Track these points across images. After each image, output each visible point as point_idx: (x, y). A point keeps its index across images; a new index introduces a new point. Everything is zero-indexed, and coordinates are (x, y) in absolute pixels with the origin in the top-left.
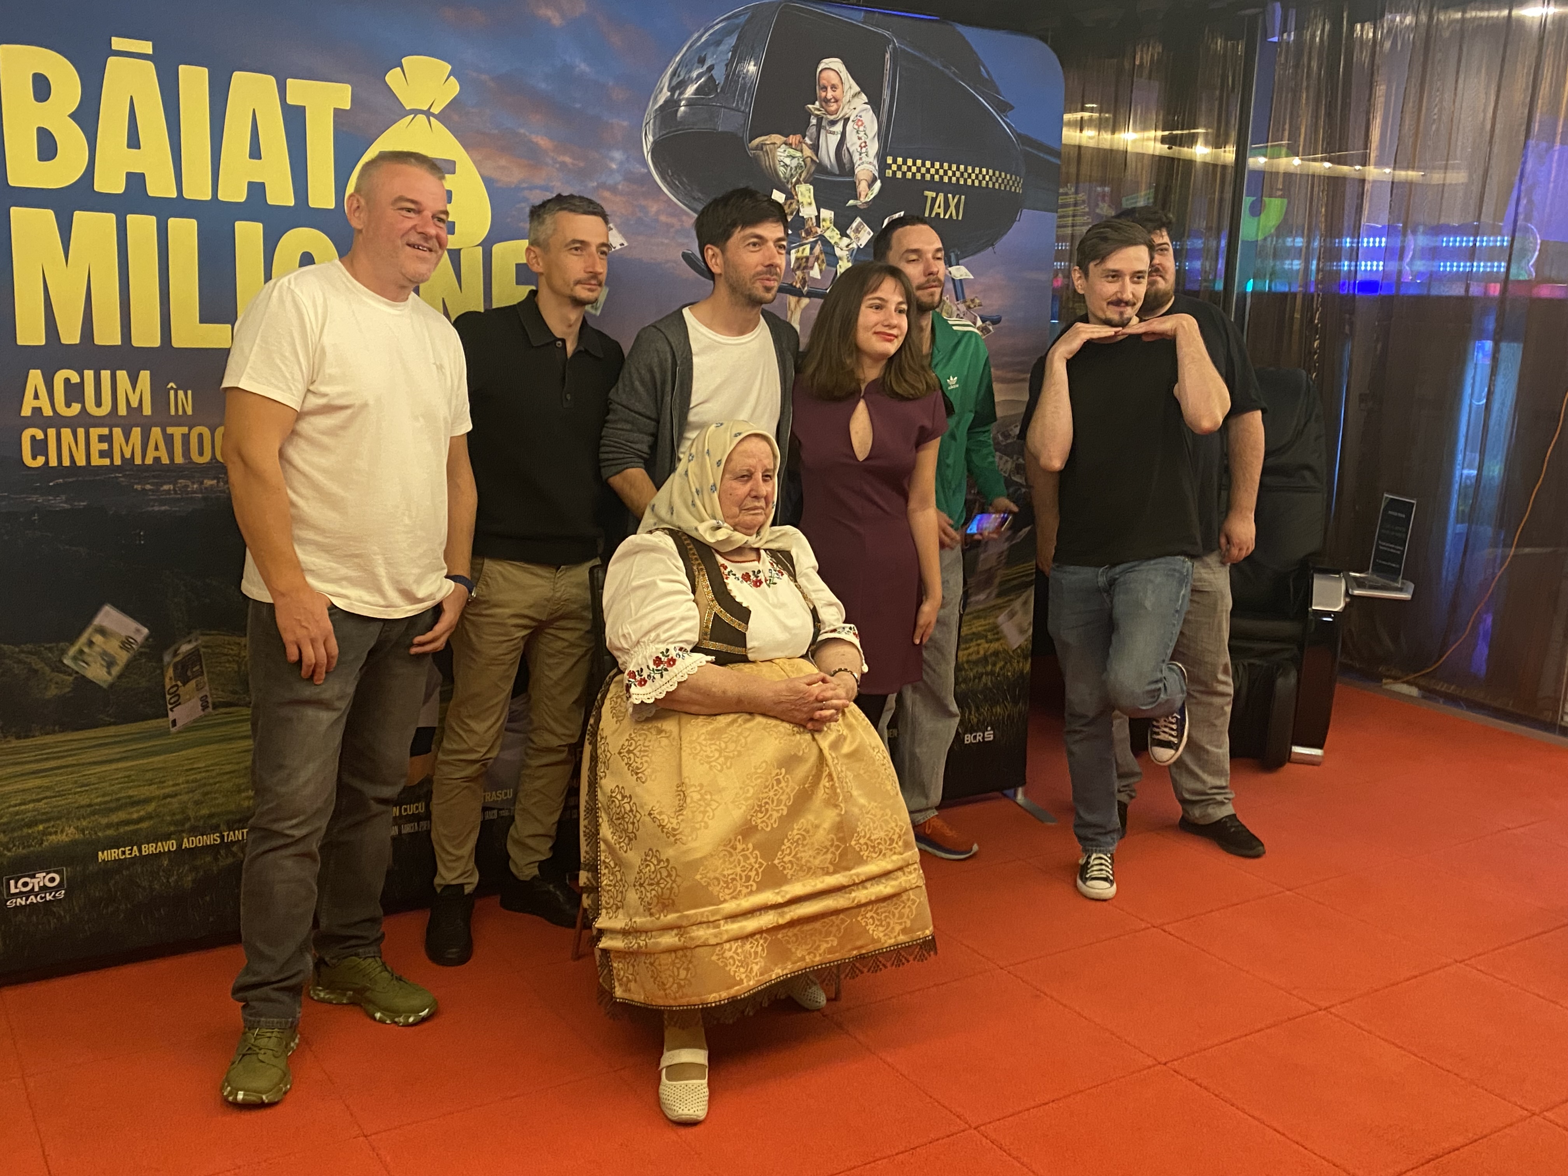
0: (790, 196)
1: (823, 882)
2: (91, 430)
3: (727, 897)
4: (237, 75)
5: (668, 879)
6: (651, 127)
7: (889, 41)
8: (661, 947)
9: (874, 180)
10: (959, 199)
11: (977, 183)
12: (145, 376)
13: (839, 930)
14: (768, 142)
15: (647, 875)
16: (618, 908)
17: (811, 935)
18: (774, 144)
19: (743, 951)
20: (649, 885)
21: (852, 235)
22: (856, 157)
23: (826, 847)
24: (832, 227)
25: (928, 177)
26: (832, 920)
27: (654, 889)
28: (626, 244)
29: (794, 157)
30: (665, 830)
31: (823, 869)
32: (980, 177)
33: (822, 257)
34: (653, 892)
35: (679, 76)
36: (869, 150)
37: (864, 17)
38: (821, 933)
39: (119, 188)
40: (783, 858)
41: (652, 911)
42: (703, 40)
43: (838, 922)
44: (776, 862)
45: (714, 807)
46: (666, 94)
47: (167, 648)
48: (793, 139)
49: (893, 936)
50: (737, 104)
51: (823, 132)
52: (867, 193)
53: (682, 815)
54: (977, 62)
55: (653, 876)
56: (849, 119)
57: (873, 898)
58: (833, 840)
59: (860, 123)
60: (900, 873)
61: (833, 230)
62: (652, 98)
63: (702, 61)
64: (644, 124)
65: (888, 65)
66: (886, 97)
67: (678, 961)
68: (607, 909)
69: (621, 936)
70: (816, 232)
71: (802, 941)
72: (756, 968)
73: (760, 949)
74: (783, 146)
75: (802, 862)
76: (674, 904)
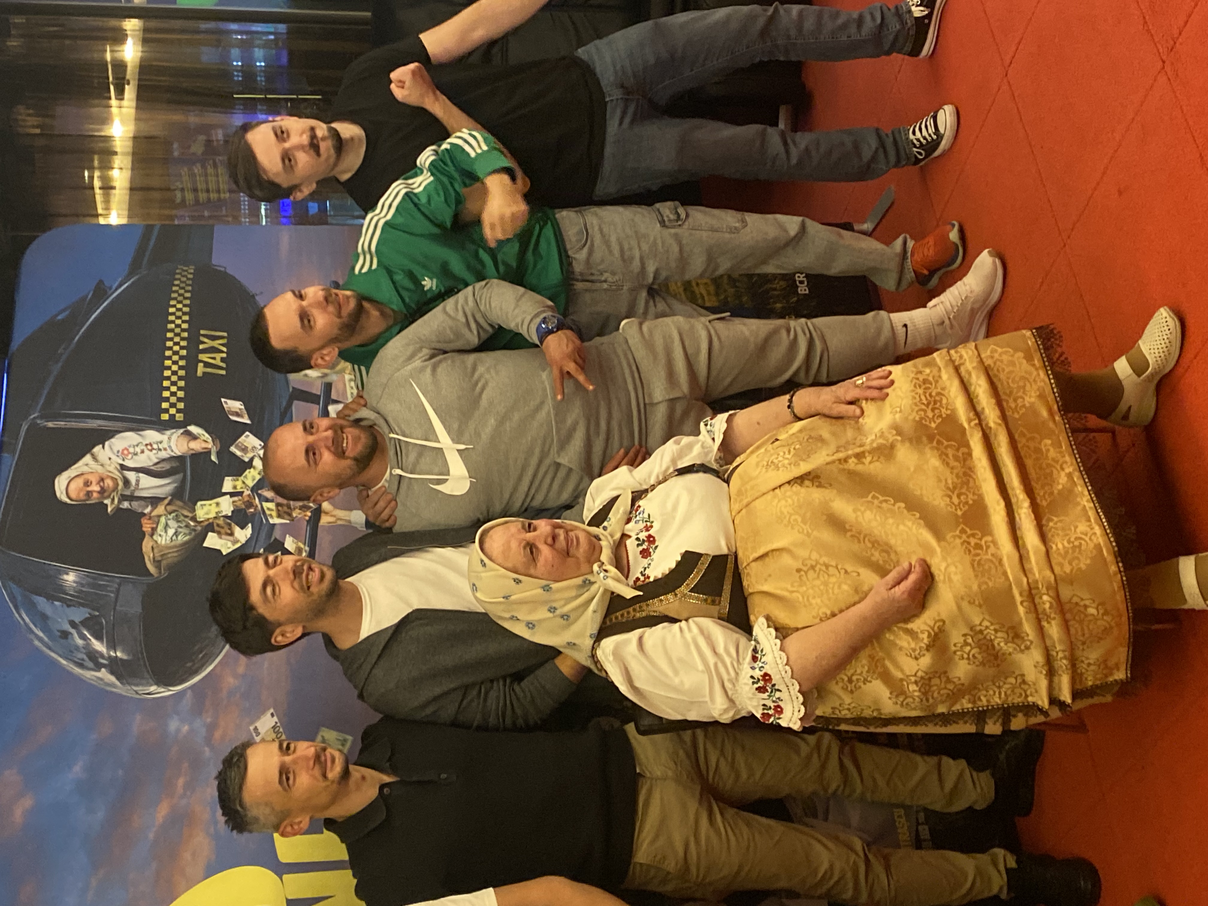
0: (209, 527)
1: (980, 460)
5: (985, 633)
6: (140, 688)
7: (33, 426)
8: (1064, 637)
9: (188, 433)
10: (204, 336)
11: (186, 318)
14: (151, 555)
15: (984, 654)
16: (1024, 683)
17: (1041, 468)
18: (153, 548)
21: (250, 455)
22: (164, 455)
24: (242, 478)
25: (182, 373)
26: (1023, 447)
28: (272, 711)
29: (167, 526)
30: (931, 645)
31: (965, 459)
32: (179, 314)
35: (83, 660)
36: (155, 441)
37: (8, 453)
38: (1037, 459)
40: (955, 504)
41: (1023, 647)
42: (41, 634)
43: (1024, 441)
44: (959, 513)
46: (103, 674)
48: (147, 527)
49: (1035, 374)
50: (111, 592)
51: (137, 494)
52: (203, 440)
54: (52, 324)
56: (122, 466)
57: (995, 401)
59: (126, 452)
60: (962, 370)
61: (246, 477)
62: (108, 688)
63: (65, 635)
64: (138, 696)
65: (62, 424)
66: (93, 424)
67: (1077, 618)
68: (1027, 696)
69: (1056, 679)
70: (249, 495)
71: (1049, 479)
72: (1082, 527)
73: (1059, 524)
74: (155, 537)
75: (959, 481)
76: (1012, 628)
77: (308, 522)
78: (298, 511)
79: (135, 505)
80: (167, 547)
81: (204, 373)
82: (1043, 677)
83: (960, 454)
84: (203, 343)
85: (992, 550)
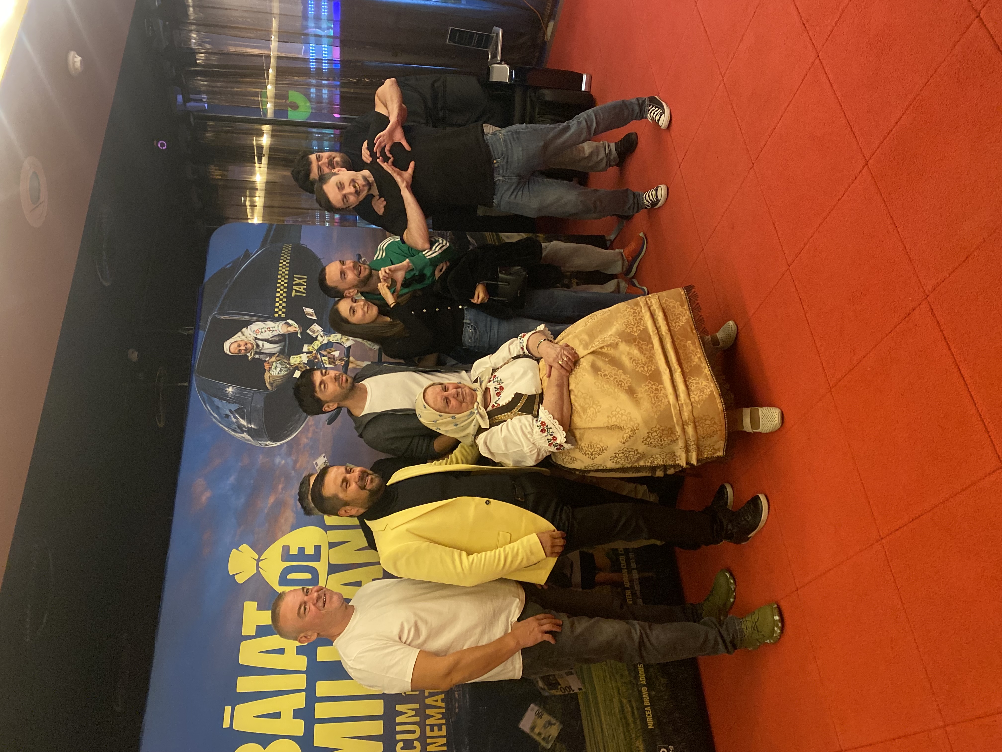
0: (296, 368)
1: (658, 350)
2: (427, 735)
3: (666, 400)
4: (241, 662)
5: (658, 432)
6: (262, 442)
7: (214, 318)
8: (695, 434)
9: (287, 323)
10: (296, 277)
11: (288, 269)
12: (399, 708)
13: (683, 340)
14: (269, 380)
15: (656, 442)
16: (675, 455)
18: (269, 377)
19: (695, 391)
20: (661, 441)
21: (316, 334)
22: (276, 333)
23: (639, 349)
24: (312, 345)
25: (285, 295)
26: (678, 344)
27: (664, 439)
28: (324, 455)
29: (276, 367)
30: (632, 435)
31: (650, 349)
32: (284, 267)
33: (328, 350)
35: (235, 428)
36: (271, 326)
37: (202, 330)
39: (301, 723)
40: (646, 371)
41: (675, 439)
42: (216, 416)
43: (678, 341)
44: (648, 375)
45: (619, 410)
46: (245, 435)
47: (541, 694)
48: (267, 367)
49: (685, 312)
50: (249, 397)
51: (262, 351)
52: (294, 327)
53: (623, 427)
54: (223, 270)
55: (657, 440)
56: (255, 338)
57: (665, 322)
58: (636, 345)
59: (258, 331)
60: (652, 307)
61: (314, 345)
62: (247, 442)
63: (227, 416)
64: (261, 446)
65: (227, 317)
66: (242, 318)
67: (701, 425)
68: (675, 461)
69: (690, 454)
70: (315, 353)
71: (689, 360)
72: (705, 383)
73: (694, 381)
74: (270, 372)
75: (648, 360)
76: (670, 428)
77: (343, 366)
78: (338, 361)
79: (262, 357)
80: (276, 377)
81: (295, 295)
82: (684, 453)
83: (648, 347)
84: (296, 281)
85: (663, 391)
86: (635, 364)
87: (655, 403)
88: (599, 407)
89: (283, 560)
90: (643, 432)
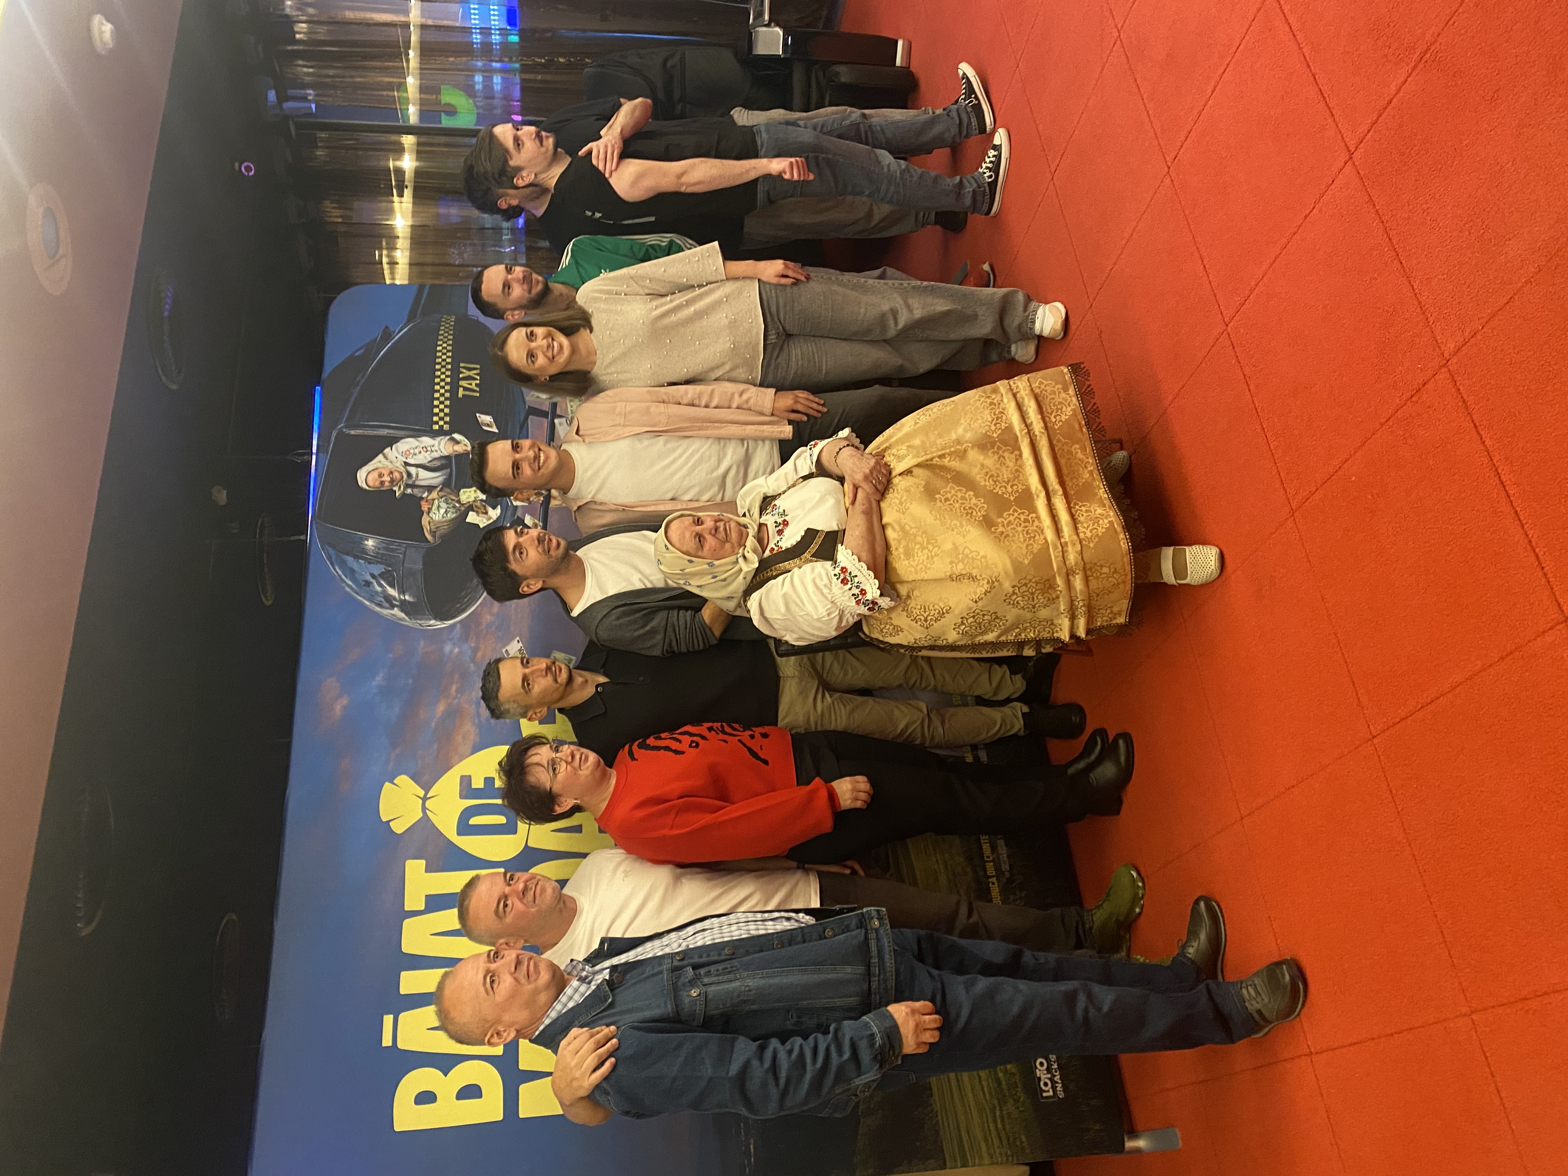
0: (470, 508)
1: (1028, 459)
3: (1042, 537)
4: (405, 949)
5: (1029, 586)
6: (424, 622)
7: (340, 433)
8: (1085, 589)
9: (453, 439)
10: (464, 368)
11: (450, 354)
13: (1066, 443)
14: (429, 527)
15: (1025, 602)
16: (1053, 624)
17: (1071, 467)
18: (429, 522)
19: (1086, 522)
20: (1033, 601)
22: (436, 455)
23: (999, 458)
26: (1059, 450)
27: (1037, 597)
28: (518, 638)
29: (439, 506)
31: (1017, 460)
32: (445, 351)
34: (1040, 597)
35: (381, 601)
36: (429, 444)
38: (1069, 459)
40: (1009, 492)
41: (1054, 597)
42: (350, 583)
43: (1060, 445)
46: (396, 611)
48: (425, 507)
49: (1069, 399)
50: (400, 553)
51: (417, 483)
52: (464, 445)
53: (977, 577)
54: (352, 358)
55: (1027, 598)
56: (405, 463)
57: (1040, 417)
58: (993, 452)
59: (408, 453)
60: (1018, 395)
62: (401, 622)
63: (368, 584)
64: (422, 628)
65: (359, 432)
66: (384, 432)
67: (1095, 575)
68: (1054, 633)
69: (1076, 621)
71: (1076, 474)
72: (1100, 510)
73: (1084, 509)
74: (431, 515)
75: (1011, 476)
76: (1049, 580)
77: (541, 504)
79: (416, 491)
80: (439, 522)
81: (463, 395)
82: (1067, 619)
83: (1013, 456)
85: (1036, 523)
86: (992, 483)
87: (1025, 540)
88: (936, 549)
89: (462, 797)
90: (1007, 586)
